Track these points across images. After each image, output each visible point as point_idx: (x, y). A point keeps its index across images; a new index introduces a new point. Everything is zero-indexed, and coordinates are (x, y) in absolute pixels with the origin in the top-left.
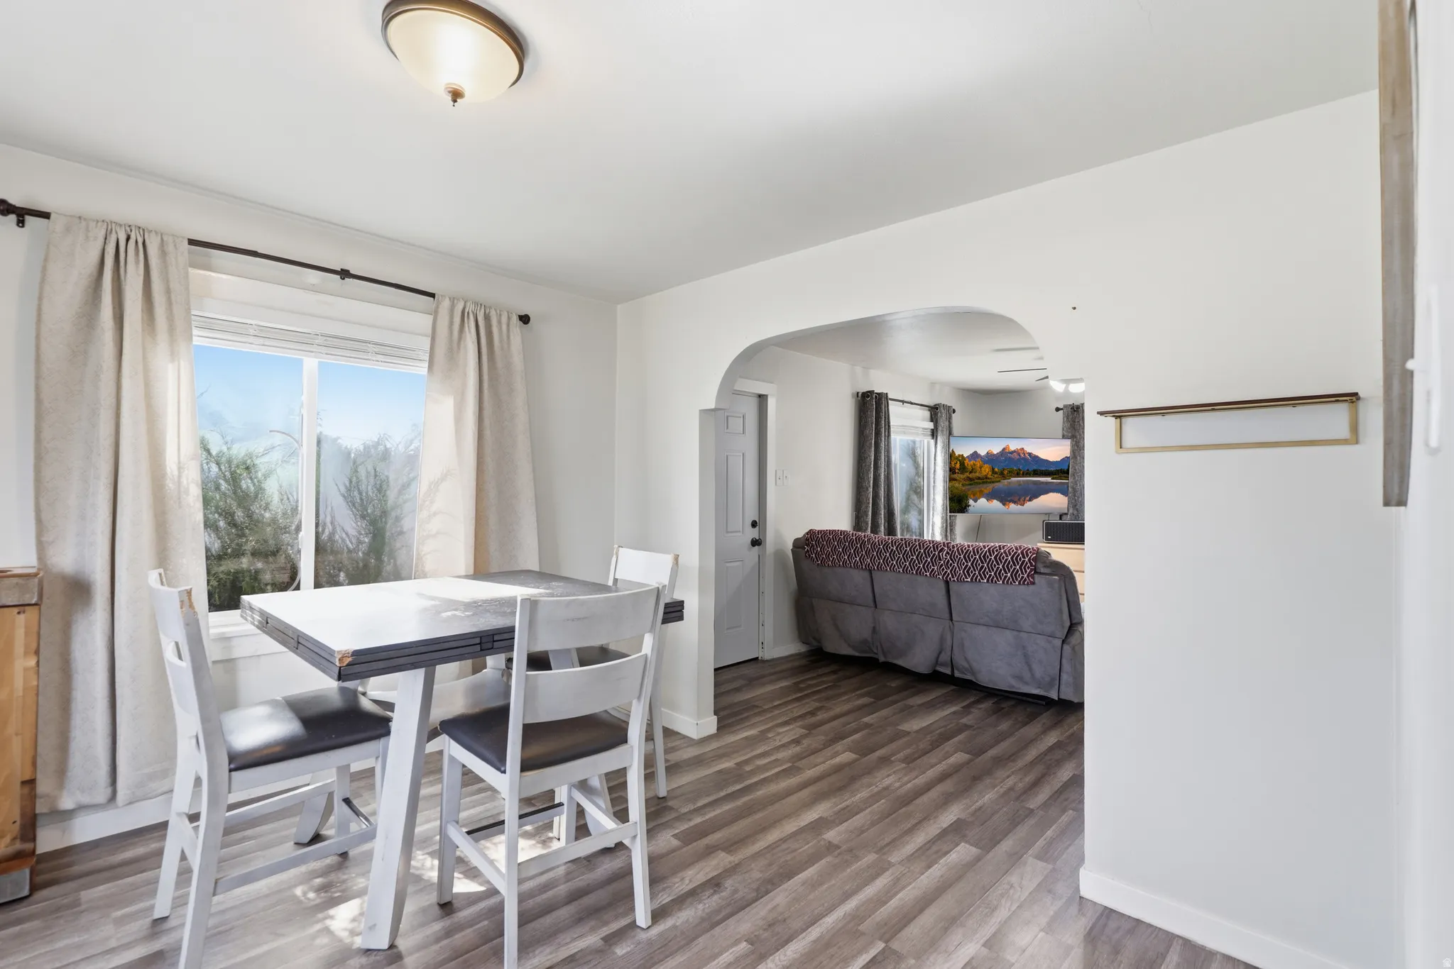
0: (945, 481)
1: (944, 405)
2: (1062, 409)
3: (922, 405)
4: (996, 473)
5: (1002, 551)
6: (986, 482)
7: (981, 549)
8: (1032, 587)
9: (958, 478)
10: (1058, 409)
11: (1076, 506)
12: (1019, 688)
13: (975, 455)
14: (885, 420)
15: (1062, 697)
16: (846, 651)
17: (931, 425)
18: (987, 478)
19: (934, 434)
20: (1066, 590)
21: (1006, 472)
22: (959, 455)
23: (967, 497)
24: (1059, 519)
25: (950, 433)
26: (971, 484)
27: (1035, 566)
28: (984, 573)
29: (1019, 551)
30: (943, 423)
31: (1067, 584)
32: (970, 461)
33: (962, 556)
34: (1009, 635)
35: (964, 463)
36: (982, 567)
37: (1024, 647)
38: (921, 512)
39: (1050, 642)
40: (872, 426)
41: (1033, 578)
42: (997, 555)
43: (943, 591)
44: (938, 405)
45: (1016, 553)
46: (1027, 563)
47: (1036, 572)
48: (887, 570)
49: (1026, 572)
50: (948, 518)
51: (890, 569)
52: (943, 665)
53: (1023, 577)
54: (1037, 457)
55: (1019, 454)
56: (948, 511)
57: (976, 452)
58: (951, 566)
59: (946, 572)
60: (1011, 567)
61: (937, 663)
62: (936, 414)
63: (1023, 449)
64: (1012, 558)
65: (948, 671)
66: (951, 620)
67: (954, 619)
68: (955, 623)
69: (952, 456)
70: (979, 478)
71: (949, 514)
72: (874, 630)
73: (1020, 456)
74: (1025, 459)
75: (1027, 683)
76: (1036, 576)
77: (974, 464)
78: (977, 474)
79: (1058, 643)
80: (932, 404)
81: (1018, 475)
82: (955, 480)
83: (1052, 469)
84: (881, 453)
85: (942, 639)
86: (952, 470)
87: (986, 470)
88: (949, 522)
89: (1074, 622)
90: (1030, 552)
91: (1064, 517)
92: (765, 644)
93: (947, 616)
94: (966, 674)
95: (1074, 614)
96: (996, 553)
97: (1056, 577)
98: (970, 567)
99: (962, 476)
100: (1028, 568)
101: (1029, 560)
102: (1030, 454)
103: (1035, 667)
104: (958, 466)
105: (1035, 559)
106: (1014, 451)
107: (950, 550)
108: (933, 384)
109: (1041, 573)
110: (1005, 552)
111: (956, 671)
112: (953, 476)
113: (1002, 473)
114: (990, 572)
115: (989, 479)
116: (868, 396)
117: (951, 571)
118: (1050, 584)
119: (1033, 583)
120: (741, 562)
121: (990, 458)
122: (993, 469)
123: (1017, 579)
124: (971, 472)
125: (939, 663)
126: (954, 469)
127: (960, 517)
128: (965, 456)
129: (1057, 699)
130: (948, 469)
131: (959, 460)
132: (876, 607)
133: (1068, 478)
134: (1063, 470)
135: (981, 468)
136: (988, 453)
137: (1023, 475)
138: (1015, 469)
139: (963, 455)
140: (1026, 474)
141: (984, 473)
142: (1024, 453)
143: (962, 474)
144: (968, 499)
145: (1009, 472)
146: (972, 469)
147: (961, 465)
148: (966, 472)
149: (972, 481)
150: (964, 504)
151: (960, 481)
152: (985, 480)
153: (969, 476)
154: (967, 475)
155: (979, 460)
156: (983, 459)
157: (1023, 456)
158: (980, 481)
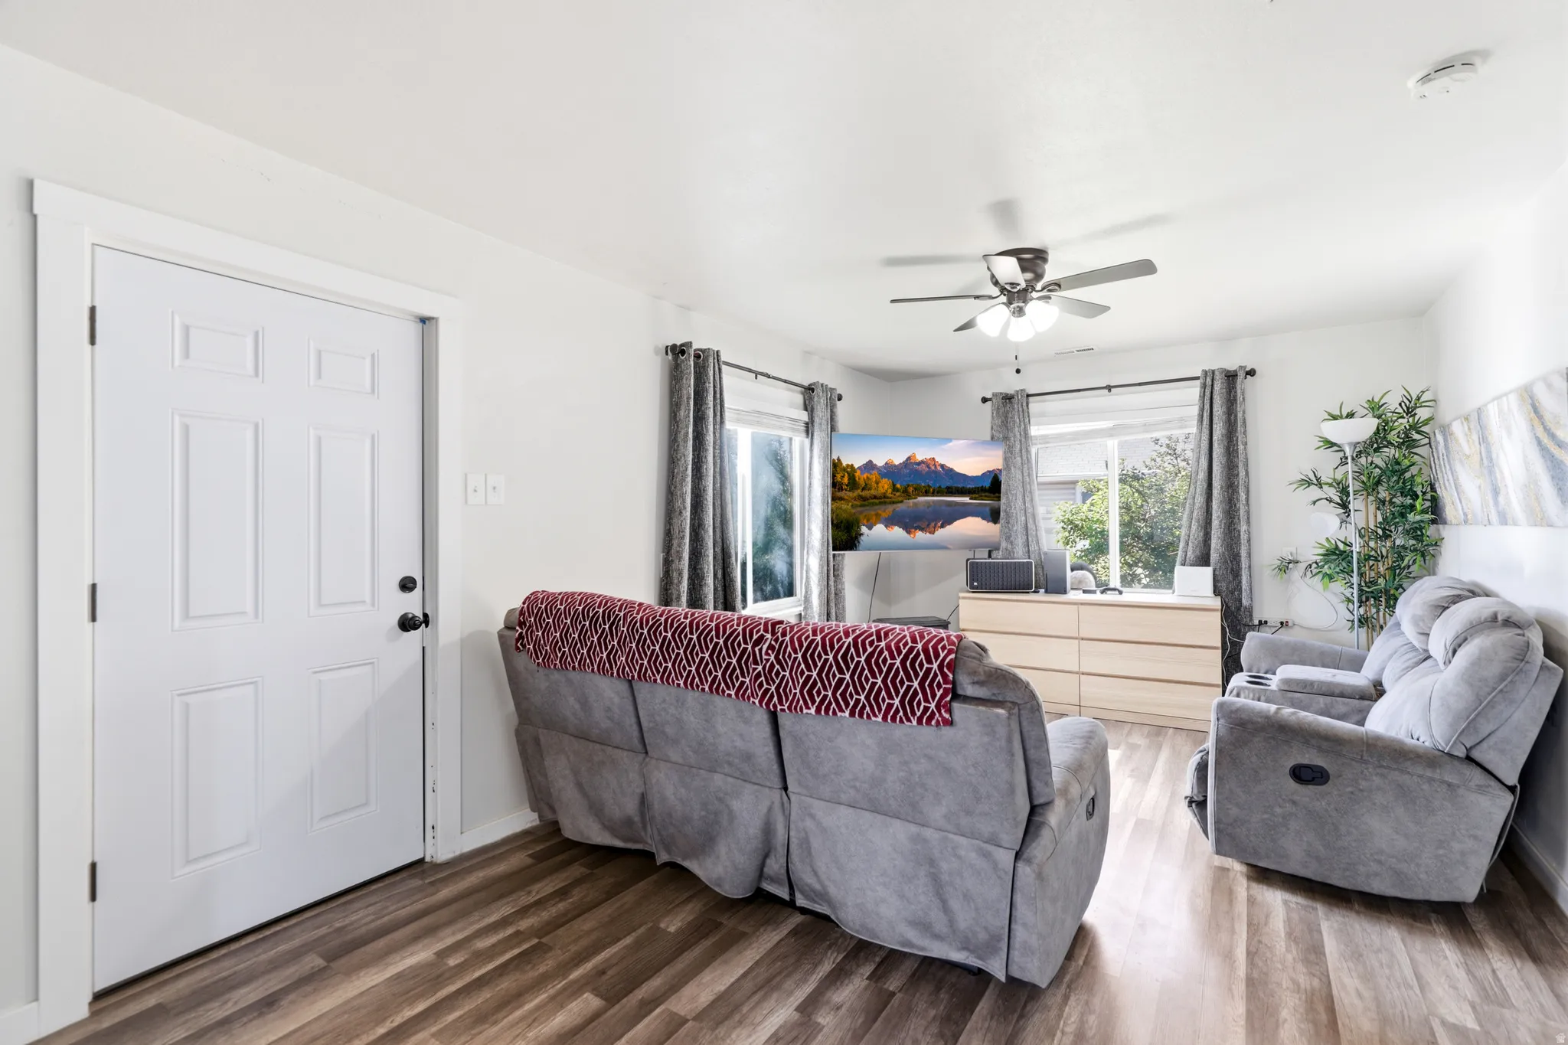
0: (824, 502)
1: (822, 385)
2: (990, 400)
3: (786, 381)
4: (898, 490)
5: (883, 644)
6: (885, 503)
7: (839, 639)
8: (946, 731)
9: (846, 497)
10: (985, 400)
11: (1009, 538)
12: (923, 949)
13: (869, 466)
14: (714, 397)
15: (1016, 973)
16: (599, 836)
17: (804, 416)
18: (885, 497)
19: (809, 429)
20: (1023, 741)
21: (911, 489)
22: (848, 465)
23: (858, 523)
24: (986, 556)
25: (833, 429)
26: (861, 506)
27: (954, 683)
28: (843, 694)
29: (920, 646)
30: (821, 413)
31: (1025, 723)
32: (862, 473)
33: (799, 655)
34: (901, 831)
35: (854, 476)
36: (841, 680)
37: (932, 862)
38: (790, 552)
39: (986, 855)
40: (688, 404)
41: (949, 711)
42: (871, 654)
43: (766, 730)
44: (814, 384)
45: (912, 649)
46: (936, 675)
47: (956, 697)
48: (655, 681)
49: (934, 696)
50: (831, 557)
51: (662, 679)
52: (773, 880)
53: (926, 709)
54: (951, 470)
55: (928, 466)
56: (831, 548)
57: (870, 462)
58: (777, 676)
59: (767, 690)
60: (902, 683)
61: (761, 875)
62: (811, 399)
63: (933, 458)
64: (903, 662)
65: (783, 893)
66: (786, 789)
67: (791, 788)
68: (793, 798)
69: (836, 465)
70: (875, 497)
71: (832, 552)
72: (643, 801)
73: (929, 468)
74: (936, 472)
75: (937, 937)
76: (956, 705)
77: (868, 478)
78: (873, 492)
79: (1006, 858)
80: (806, 384)
81: (926, 493)
82: (841, 499)
83: (970, 486)
84: (707, 450)
85: (768, 831)
86: (836, 485)
87: (885, 485)
88: (832, 564)
89: (1036, 802)
90: (944, 648)
91: (994, 554)
92: (438, 828)
93: (777, 782)
94: (815, 902)
95: (1038, 785)
96: (870, 650)
97: (1001, 711)
98: (815, 681)
99: (851, 494)
100: (939, 686)
101: (941, 667)
102: (942, 466)
103: (955, 904)
104: (846, 480)
105: (952, 666)
106: (922, 462)
107: (776, 640)
108: (808, 354)
109: (967, 699)
110: (888, 647)
111: (798, 895)
112: (840, 494)
113: (905, 491)
114: (858, 693)
115: (888, 498)
116: (683, 352)
117: (778, 689)
118: (989, 728)
119: (950, 723)
120: (370, 666)
121: (890, 471)
122: (894, 485)
123: (913, 714)
124: (863, 489)
125: (765, 875)
126: (841, 484)
127: (849, 555)
128: (856, 466)
129: (1003, 979)
130: (829, 482)
131: (847, 472)
132: (647, 753)
133: (999, 498)
134: (991, 487)
135: (877, 483)
136: (886, 463)
137: (933, 493)
138: (923, 484)
139: (852, 465)
140: (938, 493)
141: (882, 489)
142: (935, 465)
143: (850, 491)
144: (859, 527)
145: (916, 489)
146: (866, 485)
147: (849, 479)
148: (857, 488)
149: (864, 501)
150: (854, 535)
151: (848, 501)
152: (882, 500)
153: (861, 493)
154: (859, 492)
155: (875, 472)
156: (880, 470)
157: (933, 468)
158: (877, 501)
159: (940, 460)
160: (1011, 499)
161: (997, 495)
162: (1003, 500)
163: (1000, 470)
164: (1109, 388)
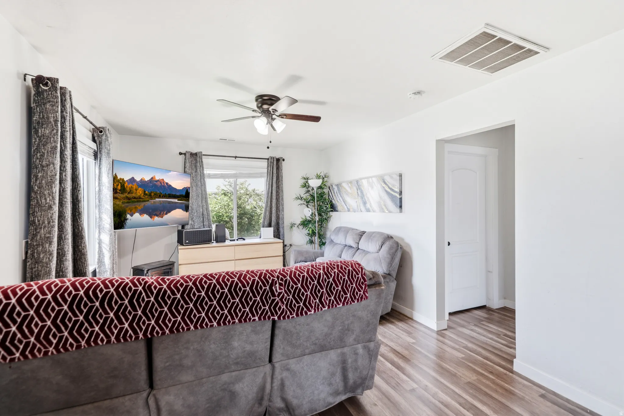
2: (183, 154)
4: (146, 195)
6: (140, 201)
8: (368, 302)
9: (119, 197)
10: (181, 154)
11: (193, 219)
13: (132, 180)
18: (140, 198)
21: (153, 194)
22: (121, 179)
23: (126, 212)
26: (128, 202)
32: (129, 184)
35: (124, 185)
54: (170, 186)
55: (161, 183)
56: (113, 228)
57: (133, 178)
63: (163, 179)
69: (115, 178)
70: (135, 198)
71: (114, 231)
74: (164, 186)
77: (131, 187)
78: (134, 195)
81: (160, 197)
82: (116, 198)
83: (178, 194)
86: (115, 191)
87: (140, 192)
99: (122, 196)
102: (167, 183)
104: (119, 187)
106: (158, 181)
112: (117, 196)
113: (150, 195)
115: (142, 198)
119: (369, 297)
121: (143, 184)
122: (145, 192)
123: (355, 298)
124: (129, 193)
126: (117, 189)
127: (122, 232)
128: (125, 180)
131: (120, 183)
133: (188, 200)
134: (185, 195)
135: (136, 190)
136: (141, 180)
137: (163, 197)
138: (158, 192)
139: (123, 179)
140: (165, 196)
141: (138, 194)
142: (164, 182)
143: (121, 194)
144: (126, 215)
145: (155, 194)
146: (130, 190)
147: (121, 187)
148: (126, 192)
149: (129, 200)
150: (123, 219)
151: (120, 200)
152: (139, 200)
153: (127, 195)
154: (126, 195)
155: (135, 184)
156: (138, 183)
157: (163, 184)
158: (135, 200)
159: (166, 180)
160: (193, 201)
161: (187, 199)
162: (190, 202)
163: (189, 188)
164: (236, 157)
